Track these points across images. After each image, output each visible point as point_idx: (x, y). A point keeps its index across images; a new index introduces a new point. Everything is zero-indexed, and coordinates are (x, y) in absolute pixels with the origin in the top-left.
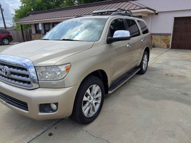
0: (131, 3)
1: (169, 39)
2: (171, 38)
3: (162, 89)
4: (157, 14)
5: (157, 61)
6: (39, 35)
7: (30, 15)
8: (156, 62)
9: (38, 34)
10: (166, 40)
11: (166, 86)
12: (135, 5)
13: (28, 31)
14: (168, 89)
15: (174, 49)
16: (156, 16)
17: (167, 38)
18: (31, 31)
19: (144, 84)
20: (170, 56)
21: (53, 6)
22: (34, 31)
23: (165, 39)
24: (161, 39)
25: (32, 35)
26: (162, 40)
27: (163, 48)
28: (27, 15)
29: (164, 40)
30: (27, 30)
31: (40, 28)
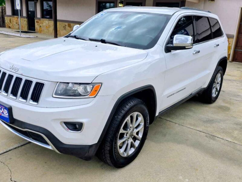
9: (15, 16)
18: (4, 10)
22: (9, 11)
25: (5, 17)
31: (18, 5)
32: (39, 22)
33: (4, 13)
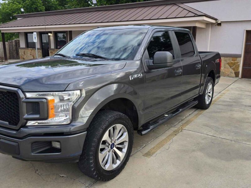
0: (180, 7)
1: (239, 63)
2: (241, 61)
3: (235, 141)
4: (219, 24)
5: (222, 97)
6: (31, 50)
7: (18, 19)
8: (220, 99)
9: (29, 48)
10: (234, 64)
11: (241, 138)
12: (187, 10)
13: (14, 43)
14: (244, 142)
15: (247, 79)
16: (219, 27)
17: (236, 61)
18: (17, 43)
19: (205, 134)
20: (242, 90)
21: (54, 5)
22: (23, 44)
23: (232, 63)
24: (226, 62)
25: (19, 50)
26: (227, 65)
27: (228, 76)
28: (11, 18)
29: (231, 65)
30: (12, 42)
31: (35, 39)
32: (53, 52)
33: (18, 46)
